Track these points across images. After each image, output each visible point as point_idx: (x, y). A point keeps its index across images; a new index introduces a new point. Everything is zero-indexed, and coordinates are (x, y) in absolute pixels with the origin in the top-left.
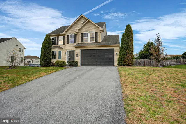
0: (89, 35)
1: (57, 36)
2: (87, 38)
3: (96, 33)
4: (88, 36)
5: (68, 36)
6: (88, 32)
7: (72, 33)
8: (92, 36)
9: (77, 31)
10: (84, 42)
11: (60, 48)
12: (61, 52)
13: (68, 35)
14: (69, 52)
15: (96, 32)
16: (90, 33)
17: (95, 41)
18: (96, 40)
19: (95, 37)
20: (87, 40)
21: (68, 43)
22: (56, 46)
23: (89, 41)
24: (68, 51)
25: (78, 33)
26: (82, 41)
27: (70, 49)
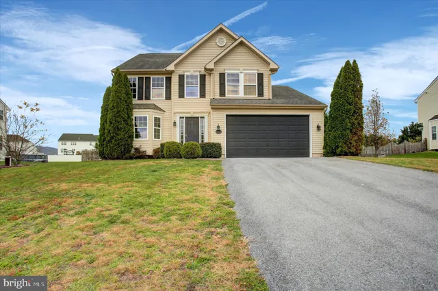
0: (241, 77)
1: (144, 76)
2: (237, 86)
3: (260, 76)
4: (238, 81)
5: (181, 77)
6: (239, 70)
7: (192, 70)
8: (250, 81)
9: (211, 66)
10: (228, 95)
11: (156, 107)
12: (159, 119)
13: (182, 73)
14: (184, 120)
15: (260, 72)
16: (245, 74)
17: (258, 96)
18: (261, 94)
19: (257, 84)
20: (237, 92)
21: (181, 95)
22: (144, 102)
23: (241, 95)
24: (181, 118)
25: (212, 70)
26: (222, 93)
27: (189, 113)
